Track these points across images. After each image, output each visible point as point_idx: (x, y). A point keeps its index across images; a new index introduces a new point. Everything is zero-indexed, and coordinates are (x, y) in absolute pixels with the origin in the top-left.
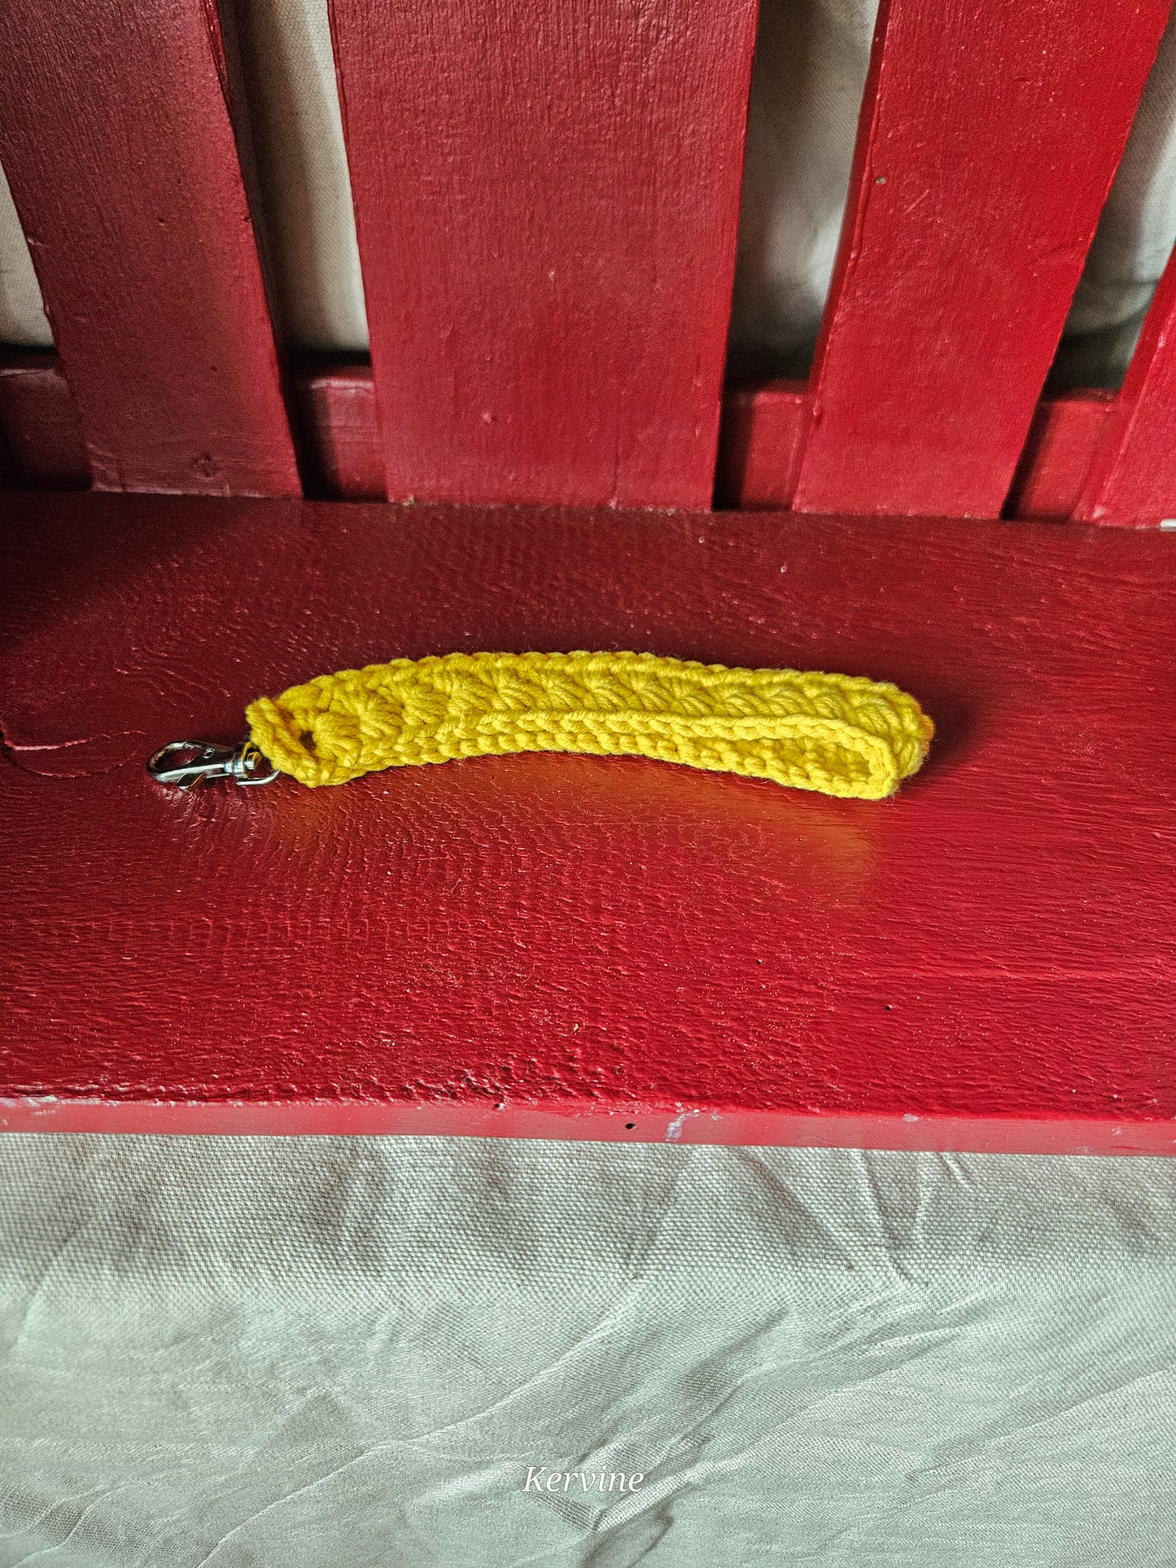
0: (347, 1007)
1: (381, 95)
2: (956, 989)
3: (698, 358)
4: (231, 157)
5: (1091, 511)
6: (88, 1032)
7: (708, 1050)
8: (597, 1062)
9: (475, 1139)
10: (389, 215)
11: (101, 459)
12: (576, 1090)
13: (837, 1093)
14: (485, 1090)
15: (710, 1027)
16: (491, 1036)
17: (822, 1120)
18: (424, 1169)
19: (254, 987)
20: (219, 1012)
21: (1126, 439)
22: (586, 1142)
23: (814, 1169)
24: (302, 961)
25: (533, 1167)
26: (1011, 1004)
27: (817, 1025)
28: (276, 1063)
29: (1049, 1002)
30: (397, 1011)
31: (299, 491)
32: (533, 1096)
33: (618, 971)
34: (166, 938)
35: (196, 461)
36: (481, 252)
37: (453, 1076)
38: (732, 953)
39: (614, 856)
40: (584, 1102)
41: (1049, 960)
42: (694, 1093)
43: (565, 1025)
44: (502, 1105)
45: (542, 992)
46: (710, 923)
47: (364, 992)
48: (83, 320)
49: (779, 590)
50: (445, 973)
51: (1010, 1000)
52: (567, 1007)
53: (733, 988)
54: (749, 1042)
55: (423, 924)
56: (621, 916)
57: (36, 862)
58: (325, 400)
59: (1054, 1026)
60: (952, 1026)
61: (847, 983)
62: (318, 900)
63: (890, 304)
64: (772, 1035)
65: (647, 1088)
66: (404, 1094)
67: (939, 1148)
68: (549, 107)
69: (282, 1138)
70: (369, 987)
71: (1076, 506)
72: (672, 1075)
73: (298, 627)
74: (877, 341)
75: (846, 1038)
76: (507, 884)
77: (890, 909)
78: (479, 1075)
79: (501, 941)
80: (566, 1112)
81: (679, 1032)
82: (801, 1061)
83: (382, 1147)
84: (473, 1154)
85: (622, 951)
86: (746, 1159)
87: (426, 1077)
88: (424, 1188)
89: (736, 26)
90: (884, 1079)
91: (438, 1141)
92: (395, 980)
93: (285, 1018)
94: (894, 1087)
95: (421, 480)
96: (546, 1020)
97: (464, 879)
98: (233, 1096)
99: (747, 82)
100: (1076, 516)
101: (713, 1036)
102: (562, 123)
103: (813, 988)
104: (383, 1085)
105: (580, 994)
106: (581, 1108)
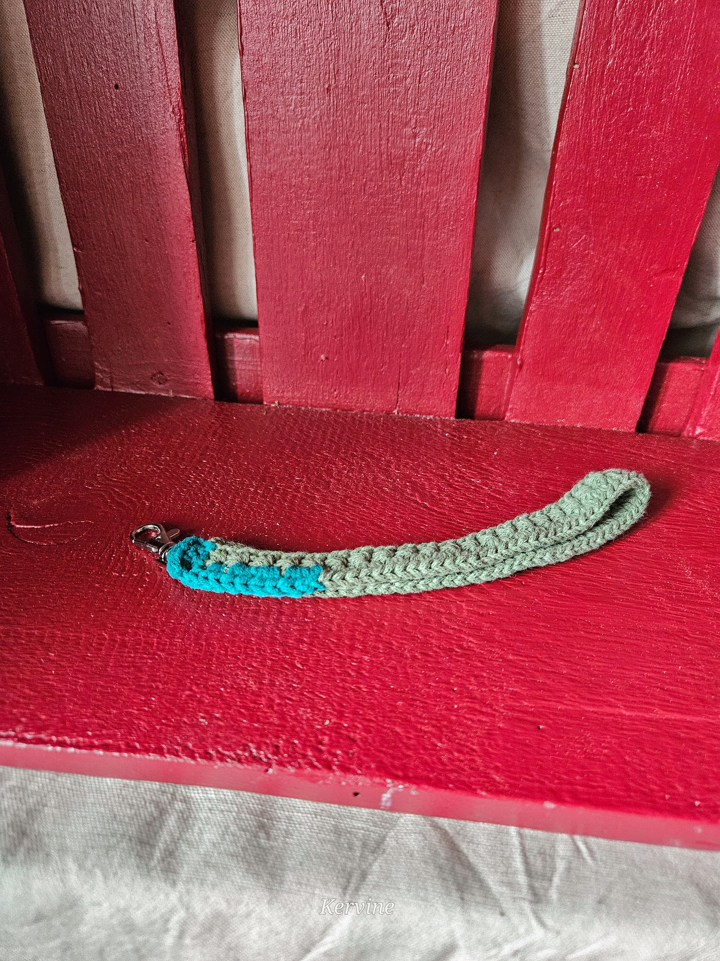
0: (181, 696)
1: (271, 177)
2: (587, 719)
3: (448, 327)
4: (187, 208)
5: (694, 429)
6: (17, 698)
7: (413, 745)
8: (338, 747)
9: (254, 794)
10: (272, 241)
11: (101, 372)
12: (320, 764)
13: (499, 783)
14: (261, 759)
15: (416, 729)
16: (271, 724)
17: (488, 801)
18: (217, 812)
19: (125, 679)
20: (100, 692)
21: (714, 386)
22: (328, 804)
23: (483, 839)
24: (159, 665)
25: (289, 819)
26: (625, 732)
27: (489, 735)
28: (129, 729)
29: (652, 733)
30: (213, 702)
31: (212, 396)
32: (292, 766)
33: (360, 688)
34: (78, 644)
35: (154, 375)
36: (323, 263)
37: (241, 747)
38: (437, 682)
39: (367, 615)
40: (325, 772)
41: (653, 705)
42: (400, 773)
43: (320, 720)
44: (271, 771)
45: (309, 698)
46: (425, 661)
47: (194, 688)
48: (99, 294)
49: (491, 465)
50: (248, 681)
51: (626, 730)
52: (323, 708)
53: (435, 706)
54: (441, 742)
55: (240, 648)
56: (367, 653)
57: (11, 591)
58: (232, 345)
59: (655, 749)
60: (582, 744)
61: (512, 709)
62: (176, 628)
63: (563, 300)
64: (458, 739)
65: (368, 768)
66: (207, 756)
67: (572, 832)
68: (365, 185)
69: (128, 782)
70: (197, 685)
71: (684, 426)
72: (387, 760)
73: (197, 468)
74: (556, 321)
75: (509, 745)
76: (296, 627)
77: (545, 662)
78: (258, 748)
79: (287, 663)
80: (312, 779)
81: (396, 732)
82: (477, 758)
83: (193, 795)
84: (251, 805)
85: (365, 676)
86: (436, 827)
87: (224, 747)
88: (215, 825)
89: (471, 143)
90: (532, 776)
91: (229, 794)
92: (215, 682)
93: (141, 700)
94: (539, 781)
95: (283, 392)
96: (308, 715)
97: (269, 622)
98: (98, 747)
99: (477, 173)
100: (685, 433)
101: (418, 736)
102: (371, 194)
103: (489, 710)
104: (195, 749)
105: (333, 700)
106: (324, 778)
